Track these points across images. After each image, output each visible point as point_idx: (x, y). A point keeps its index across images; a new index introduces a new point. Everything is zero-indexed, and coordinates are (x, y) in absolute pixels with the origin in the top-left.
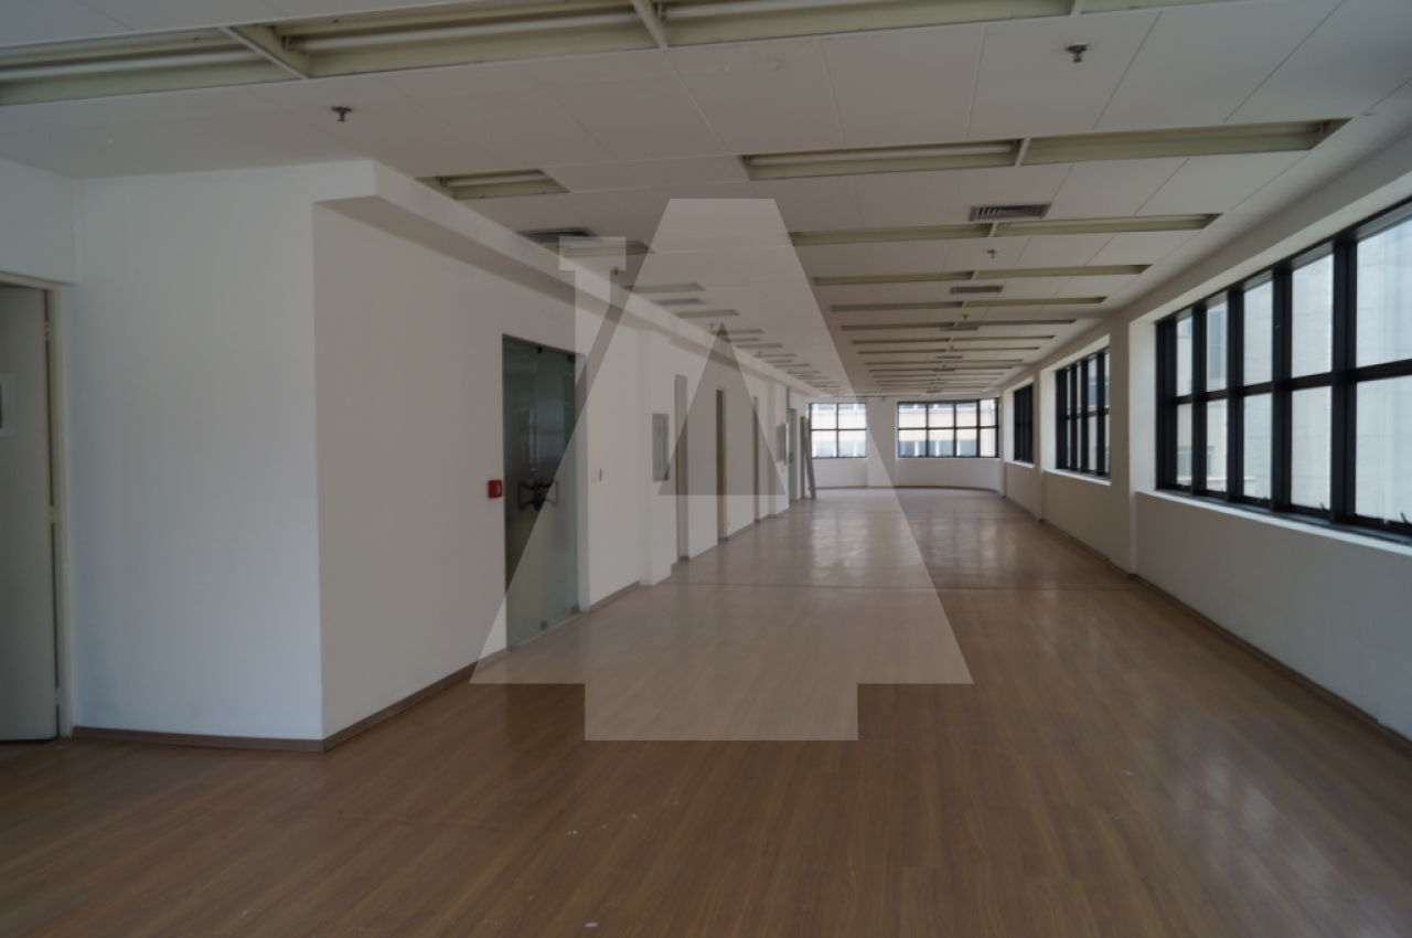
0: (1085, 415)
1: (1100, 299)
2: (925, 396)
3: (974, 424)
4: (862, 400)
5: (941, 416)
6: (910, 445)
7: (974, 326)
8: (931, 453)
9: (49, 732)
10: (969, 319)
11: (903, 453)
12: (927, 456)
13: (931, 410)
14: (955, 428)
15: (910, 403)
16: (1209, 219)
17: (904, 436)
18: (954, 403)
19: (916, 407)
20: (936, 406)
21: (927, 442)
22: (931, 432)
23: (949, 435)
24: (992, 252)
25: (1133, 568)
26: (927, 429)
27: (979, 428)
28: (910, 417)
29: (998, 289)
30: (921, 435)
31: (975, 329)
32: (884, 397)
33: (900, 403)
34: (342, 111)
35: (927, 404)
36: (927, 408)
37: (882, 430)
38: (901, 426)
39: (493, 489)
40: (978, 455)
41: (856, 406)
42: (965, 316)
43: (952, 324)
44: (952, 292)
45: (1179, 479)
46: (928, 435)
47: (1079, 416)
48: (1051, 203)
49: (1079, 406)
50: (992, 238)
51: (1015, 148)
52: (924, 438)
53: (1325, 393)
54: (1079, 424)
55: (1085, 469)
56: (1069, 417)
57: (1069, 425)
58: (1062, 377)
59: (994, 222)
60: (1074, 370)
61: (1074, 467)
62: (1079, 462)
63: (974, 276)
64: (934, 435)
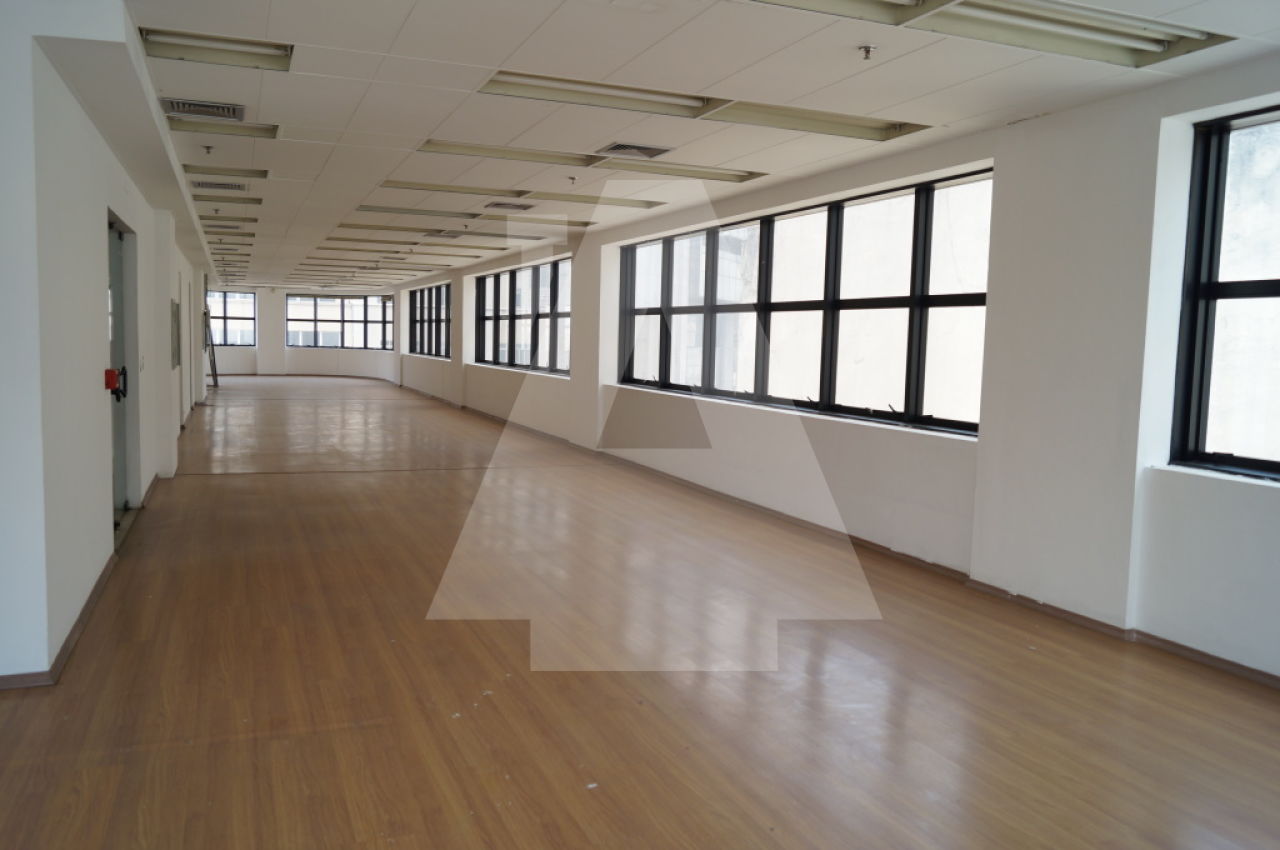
0: (513, 318)
1: (587, 224)
2: (316, 289)
3: (362, 318)
4: (249, 290)
5: (329, 309)
6: (296, 333)
7: (454, 234)
8: (318, 345)
10: (469, 229)
11: (291, 343)
13: (319, 303)
14: (343, 321)
15: (298, 296)
19: (303, 299)
20: (325, 300)
21: (315, 333)
22: (319, 324)
23: (338, 326)
24: (573, 179)
25: (599, 447)
26: (315, 321)
27: (366, 322)
28: (299, 308)
30: (308, 327)
32: (273, 289)
33: (288, 295)
35: (315, 297)
36: (315, 300)
37: (271, 321)
38: (290, 317)
41: (243, 295)
43: (440, 231)
44: (487, 206)
45: (637, 375)
46: (315, 327)
47: (504, 318)
48: (674, 149)
49: (504, 309)
50: (590, 168)
51: (705, 105)
52: (312, 329)
53: (818, 315)
54: (504, 325)
55: (512, 363)
56: (489, 318)
57: (489, 325)
58: (481, 283)
59: (611, 156)
60: (497, 278)
61: (496, 361)
62: (504, 357)
63: (527, 195)
64: (321, 327)
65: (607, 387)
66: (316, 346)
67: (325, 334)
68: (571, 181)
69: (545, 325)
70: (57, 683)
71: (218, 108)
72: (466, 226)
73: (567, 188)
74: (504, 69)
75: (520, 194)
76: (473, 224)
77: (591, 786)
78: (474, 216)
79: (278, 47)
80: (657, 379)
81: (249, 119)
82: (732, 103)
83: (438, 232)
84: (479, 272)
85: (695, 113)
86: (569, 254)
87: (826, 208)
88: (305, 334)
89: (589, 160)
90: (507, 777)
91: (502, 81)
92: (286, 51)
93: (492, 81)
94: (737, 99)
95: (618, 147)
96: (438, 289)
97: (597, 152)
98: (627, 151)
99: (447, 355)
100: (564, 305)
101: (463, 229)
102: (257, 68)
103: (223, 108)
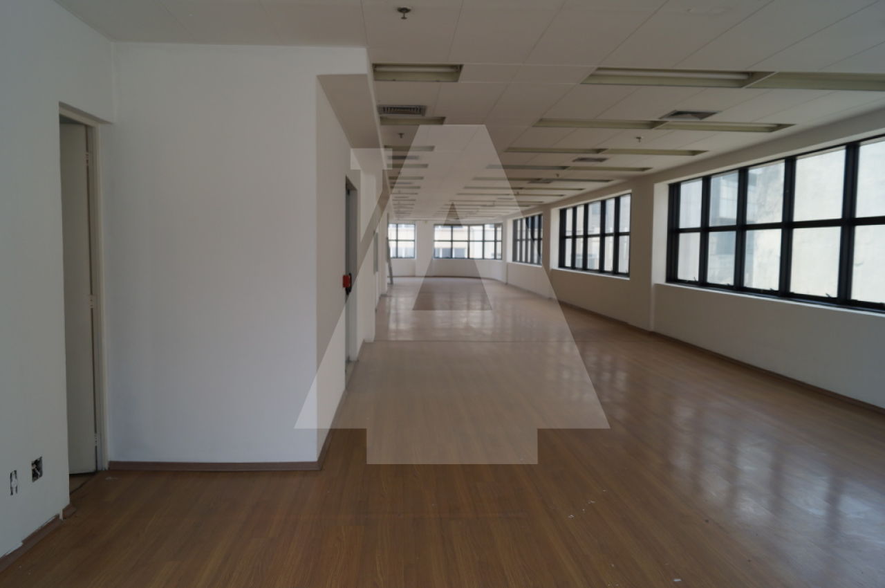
0: (586, 236)
2: (452, 221)
5: (460, 233)
6: (440, 250)
7: (548, 181)
9: (92, 468)
10: (560, 177)
13: (454, 230)
14: (469, 241)
16: (780, 126)
17: (437, 245)
19: (445, 227)
20: (458, 227)
21: (451, 249)
22: (454, 243)
23: (466, 244)
24: (639, 138)
25: (652, 328)
26: (452, 241)
28: (441, 233)
30: (448, 245)
35: (452, 225)
36: (452, 228)
39: (345, 281)
43: (539, 179)
44: (574, 161)
45: (681, 276)
46: (451, 245)
47: (580, 237)
48: (721, 111)
49: (580, 231)
50: (653, 130)
51: (749, 78)
52: (449, 247)
53: (837, 231)
54: (580, 242)
55: (585, 268)
56: (569, 237)
57: (569, 242)
58: (563, 214)
59: (671, 120)
60: (575, 209)
61: (573, 267)
62: (579, 264)
63: (606, 151)
64: (456, 245)
65: (658, 286)
66: (451, 257)
67: (457, 249)
68: (638, 140)
69: (609, 241)
70: (321, 469)
71: (411, 108)
72: (558, 175)
73: (634, 145)
74: (601, 66)
75: (599, 151)
76: (563, 173)
77: (676, 580)
78: (564, 168)
79: (452, 66)
80: (697, 279)
81: (429, 114)
82: (772, 75)
83: (538, 180)
84: (563, 205)
85: (741, 84)
86: (630, 191)
87: (844, 147)
88: (444, 250)
89: (653, 125)
90: (613, 565)
91: (599, 75)
92: (457, 68)
93: (592, 76)
94: (777, 71)
95: (678, 114)
96: (533, 218)
97: (661, 118)
98: (685, 115)
99: (539, 263)
100: (625, 227)
101: (555, 177)
102: (438, 81)
103: (414, 108)
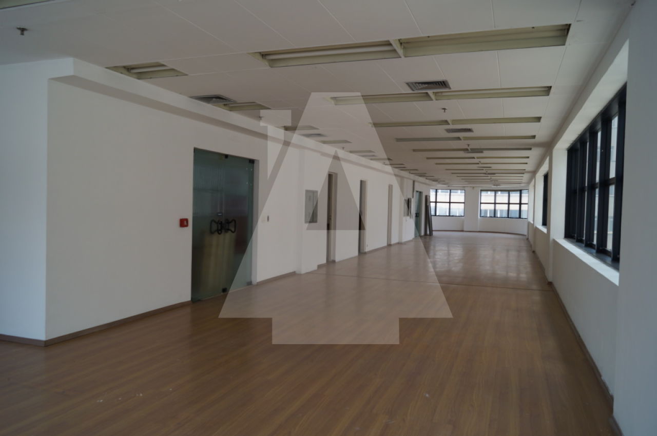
1: (534, 137)
2: (495, 187)
3: (518, 202)
4: (463, 188)
5: (502, 197)
6: (486, 211)
8: (496, 216)
11: (483, 215)
12: (495, 217)
13: (497, 194)
14: (509, 204)
15: (487, 190)
16: (549, 89)
17: (483, 207)
18: (509, 191)
19: (489, 192)
20: (499, 192)
21: (495, 210)
22: (497, 205)
23: (505, 207)
25: (550, 279)
26: (495, 203)
27: (520, 204)
28: (487, 197)
29: (470, 130)
30: (492, 207)
31: (482, 152)
32: (474, 187)
33: (481, 191)
34: (23, 30)
35: (496, 191)
36: (495, 193)
37: (472, 203)
38: (482, 202)
39: (183, 223)
40: (520, 217)
41: (459, 191)
42: (469, 145)
46: (495, 207)
52: (493, 208)
64: (498, 206)
65: (554, 241)
85: (398, 54)
88: (490, 211)
89: (427, 96)
